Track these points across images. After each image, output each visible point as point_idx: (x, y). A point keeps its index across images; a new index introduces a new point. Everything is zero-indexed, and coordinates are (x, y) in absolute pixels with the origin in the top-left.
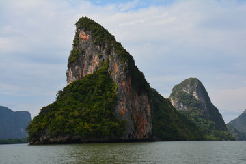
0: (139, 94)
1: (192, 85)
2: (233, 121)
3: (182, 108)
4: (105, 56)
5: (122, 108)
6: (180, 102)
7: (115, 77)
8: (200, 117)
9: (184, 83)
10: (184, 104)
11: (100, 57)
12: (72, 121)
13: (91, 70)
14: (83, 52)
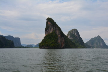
0: (62, 37)
1: (74, 31)
2: (87, 42)
3: (71, 38)
4: (55, 29)
5: (59, 41)
6: (71, 36)
7: (57, 34)
8: (77, 41)
9: (72, 30)
10: (72, 37)
11: (53, 29)
12: (49, 44)
13: (51, 32)
14: (49, 27)
